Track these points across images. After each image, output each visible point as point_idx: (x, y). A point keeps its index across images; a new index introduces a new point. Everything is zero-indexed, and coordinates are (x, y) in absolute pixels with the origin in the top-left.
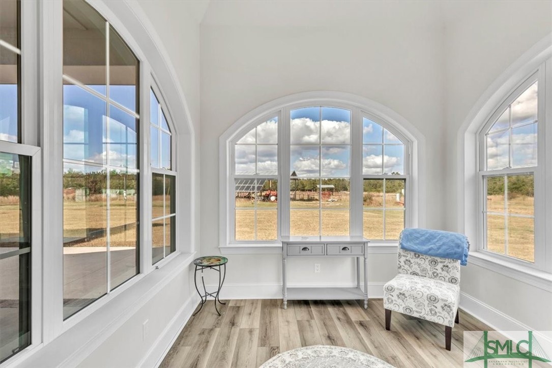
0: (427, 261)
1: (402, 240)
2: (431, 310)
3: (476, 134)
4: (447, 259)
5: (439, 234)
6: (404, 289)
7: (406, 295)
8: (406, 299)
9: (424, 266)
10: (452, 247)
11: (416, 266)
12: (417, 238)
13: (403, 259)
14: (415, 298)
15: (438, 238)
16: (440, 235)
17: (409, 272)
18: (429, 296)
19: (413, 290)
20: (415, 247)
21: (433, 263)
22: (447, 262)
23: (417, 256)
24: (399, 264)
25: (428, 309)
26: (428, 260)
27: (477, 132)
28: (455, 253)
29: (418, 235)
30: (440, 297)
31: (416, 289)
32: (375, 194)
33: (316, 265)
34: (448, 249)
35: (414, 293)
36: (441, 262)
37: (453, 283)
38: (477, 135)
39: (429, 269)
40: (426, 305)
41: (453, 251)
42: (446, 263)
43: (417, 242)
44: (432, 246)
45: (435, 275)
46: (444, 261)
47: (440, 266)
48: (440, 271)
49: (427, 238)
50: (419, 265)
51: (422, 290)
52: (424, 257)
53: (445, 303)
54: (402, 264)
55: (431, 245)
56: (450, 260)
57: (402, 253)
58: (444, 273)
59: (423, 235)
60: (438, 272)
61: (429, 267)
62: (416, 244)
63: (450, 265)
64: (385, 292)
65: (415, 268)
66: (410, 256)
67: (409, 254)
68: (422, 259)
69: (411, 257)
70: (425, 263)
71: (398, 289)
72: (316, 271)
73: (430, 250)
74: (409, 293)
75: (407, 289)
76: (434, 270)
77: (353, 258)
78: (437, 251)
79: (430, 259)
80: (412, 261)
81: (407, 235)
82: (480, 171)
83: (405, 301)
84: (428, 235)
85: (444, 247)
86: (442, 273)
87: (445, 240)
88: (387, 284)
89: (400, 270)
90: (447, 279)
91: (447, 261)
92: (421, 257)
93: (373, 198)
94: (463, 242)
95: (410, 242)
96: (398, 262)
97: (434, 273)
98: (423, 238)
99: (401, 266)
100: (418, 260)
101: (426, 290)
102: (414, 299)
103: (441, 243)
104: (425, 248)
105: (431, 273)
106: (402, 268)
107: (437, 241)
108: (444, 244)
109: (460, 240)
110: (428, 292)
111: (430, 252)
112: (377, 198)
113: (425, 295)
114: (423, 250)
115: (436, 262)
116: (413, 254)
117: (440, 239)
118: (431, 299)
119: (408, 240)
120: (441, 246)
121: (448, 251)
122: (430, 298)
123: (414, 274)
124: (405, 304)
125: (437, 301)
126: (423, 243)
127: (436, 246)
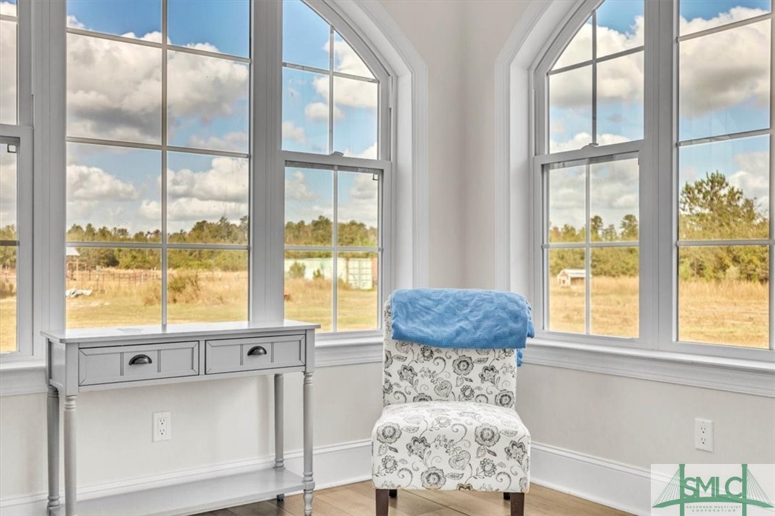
0: (450, 362)
1: (396, 316)
2: (483, 464)
3: (529, 69)
4: (492, 352)
5: (473, 296)
6: (423, 426)
7: (429, 441)
8: (428, 450)
9: (443, 376)
10: (503, 319)
11: (427, 380)
12: (428, 309)
13: (396, 366)
14: (448, 444)
15: (471, 304)
16: (477, 298)
17: (410, 398)
18: (479, 430)
19: (442, 425)
20: (426, 330)
21: (461, 367)
22: (492, 357)
23: (427, 354)
24: (386, 382)
25: (476, 463)
26: (452, 360)
27: (531, 66)
28: (511, 334)
29: (429, 303)
30: (501, 428)
31: (448, 421)
32: (203, 274)
33: (157, 416)
34: (497, 326)
35: (447, 431)
36: (479, 361)
37: (503, 405)
38: (532, 72)
39: (454, 383)
40: (473, 454)
41: (506, 330)
42: (489, 361)
43: (429, 318)
44: (462, 324)
45: (468, 394)
46: (485, 356)
47: (478, 368)
48: (477, 382)
49: (448, 308)
50: (432, 375)
51: (463, 420)
52: (443, 355)
53: (513, 439)
54: (395, 379)
55: (459, 321)
56: (497, 351)
57: (395, 352)
58: (487, 385)
59: (438, 302)
60: (473, 385)
61: (453, 379)
62: (427, 324)
63: (498, 365)
64: (377, 444)
65: (425, 386)
66: (412, 356)
67: (410, 352)
68: (438, 360)
69: (415, 359)
70: (444, 368)
71: (408, 429)
72: (157, 437)
73: (458, 333)
74: (435, 434)
75: (430, 427)
76: (466, 383)
77: (264, 378)
78: (474, 334)
79: (455, 357)
80: (417, 367)
81: (405, 304)
82: (535, 155)
83: (425, 455)
84: (451, 299)
85: (487, 323)
86: (482, 386)
87: (487, 307)
88: (379, 425)
89: (389, 397)
90: (491, 398)
91: (491, 355)
92: (436, 355)
93: (202, 284)
94: (523, 308)
95: (412, 319)
96: (384, 376)
97: (464, 390)
98: (441, 308)
99: (391, 386)
100: (430, 365)
101: (470, 420)
102: (446, 446)
103: (480, 315)
104: (447, 331)
105: (457, 391)
106: (395, 388)
107: (471, 312)
108: (486, 317)
109: (516, 303)
110: (476, 424)
111: (459, 338)
112: (210, 285)
113: (471, 429)
114: (445, 335)
115: (467, 363)
116: (417, 349)
117: (476, 307)
118: (485, 436)
119: (409, 317)
120: (479, 321)
121: (497, 331)
122: (482, 436)
123: (423, 398)
124: (425, 464)
125: (496, 438)
126: (441, 320)
127: (471, 322)
